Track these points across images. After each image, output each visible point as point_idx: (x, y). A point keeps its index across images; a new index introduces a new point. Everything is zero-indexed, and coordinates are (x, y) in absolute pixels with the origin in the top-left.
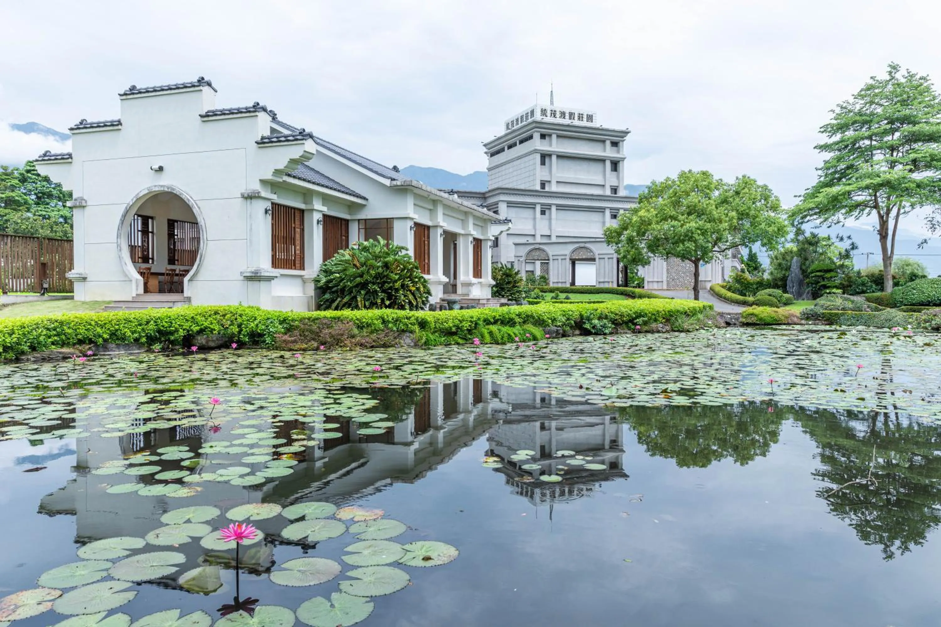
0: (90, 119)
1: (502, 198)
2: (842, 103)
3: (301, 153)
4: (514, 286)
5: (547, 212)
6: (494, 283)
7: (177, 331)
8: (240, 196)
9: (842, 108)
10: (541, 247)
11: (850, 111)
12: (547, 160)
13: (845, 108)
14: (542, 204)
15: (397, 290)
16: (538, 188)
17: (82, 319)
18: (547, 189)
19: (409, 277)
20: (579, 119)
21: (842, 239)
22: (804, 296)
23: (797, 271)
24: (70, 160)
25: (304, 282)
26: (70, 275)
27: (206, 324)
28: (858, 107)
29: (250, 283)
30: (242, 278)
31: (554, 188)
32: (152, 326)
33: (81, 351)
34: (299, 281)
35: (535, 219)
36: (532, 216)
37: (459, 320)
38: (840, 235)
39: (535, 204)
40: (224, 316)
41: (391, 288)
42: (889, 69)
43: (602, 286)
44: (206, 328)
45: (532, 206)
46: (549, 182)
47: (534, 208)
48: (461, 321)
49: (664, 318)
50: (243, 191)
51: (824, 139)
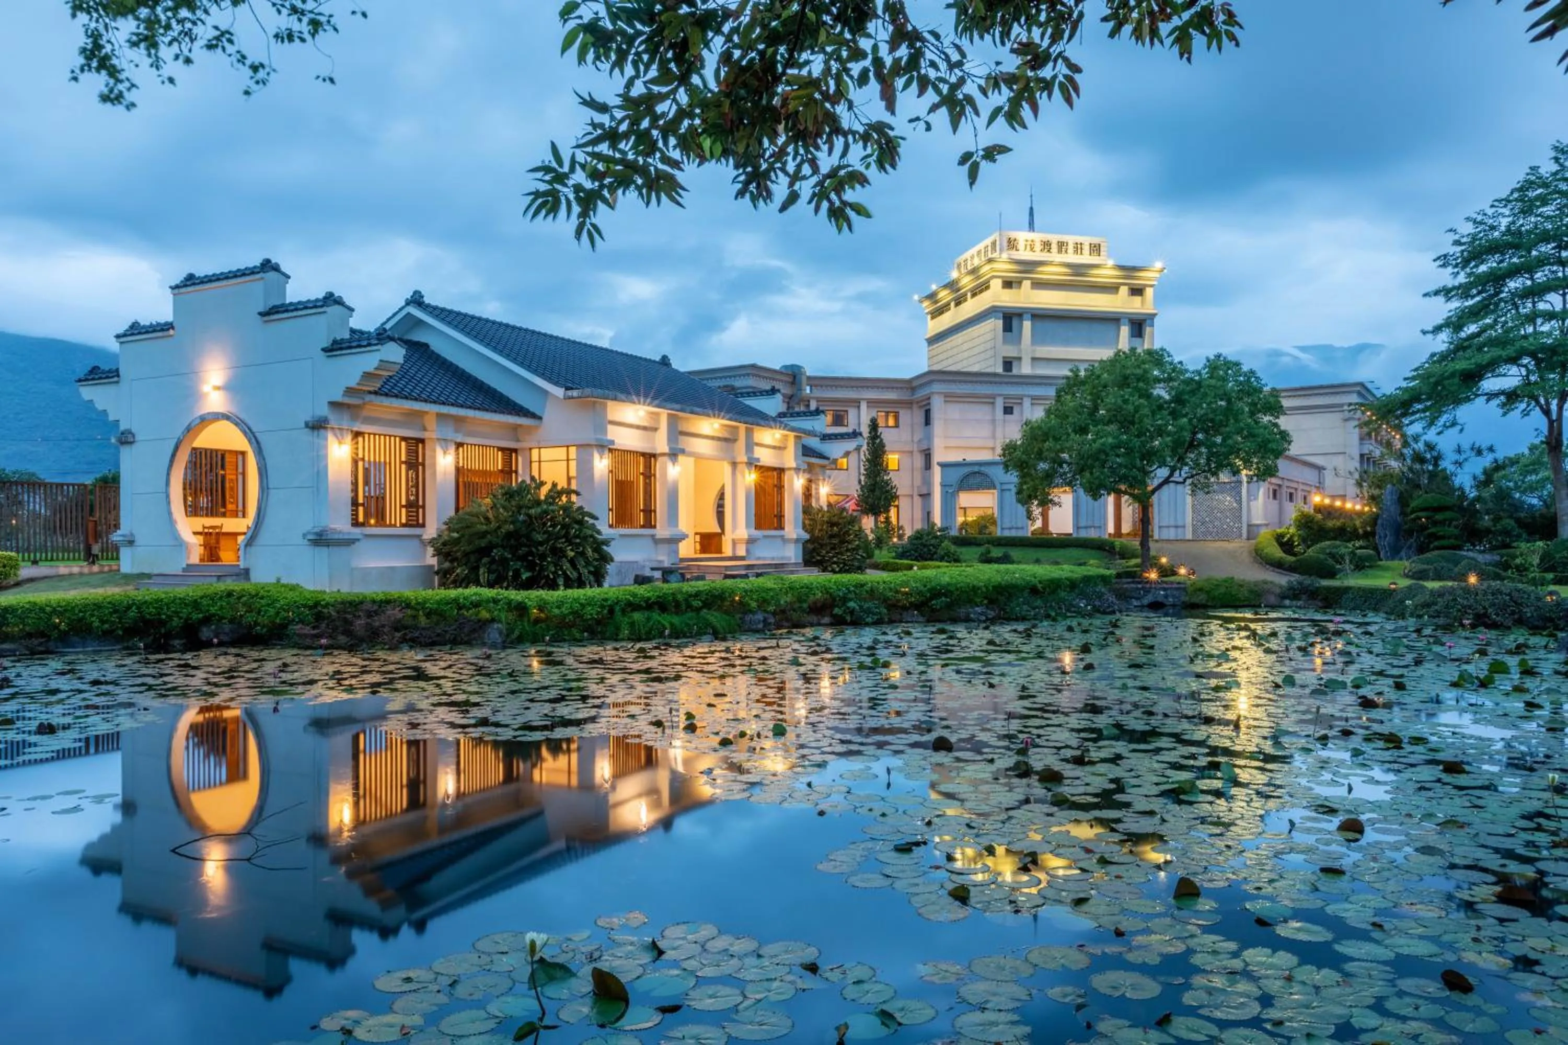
0: (145, 321)
1: (936, 387)
2: (1475, 216)
3: (376, 363)
4: (843, 542)
5: (1016, 410)
6: (807, 536)
7: (170, 618)
8: (303, 425)
9: (1475, 222)
10: (983, 469)
11: (1493, 228)
12: (1015, 323)
13: (1481, 223)
14: (1006, 397)
15: (543, 557)
16: (1000, 370)
17: (35, 604)
18: (1015, 371)
19: (564, 536)
20: (1076, 252)
21: (1479, 452)
22: (1403, 553)
23: (1392, 509)
24: (115, 379)
25: (424, 543)
26: (116, 537)
27: (213, 610)
28: (1504, 222)
29: (317, 549)
30: (306, 542)
31: (1026, 369)
32: (132, 614)
33: (27, 648)
34: (416, 542)
35: (993, 421)
36: (989, 417)
37: (581, 604)
38: (1477, 446)
39: (993, 397)
40: (239, 598)
41: (530, 553)
42: (1553, 154)
43: (1083, 534)
44: (214, 615)
45: (990, 400)
46: (1020, 359)
47: (993, 403)
48: (583, 606)
49: (986, 598)
50: (308, 419)
51: (1446, 277)
